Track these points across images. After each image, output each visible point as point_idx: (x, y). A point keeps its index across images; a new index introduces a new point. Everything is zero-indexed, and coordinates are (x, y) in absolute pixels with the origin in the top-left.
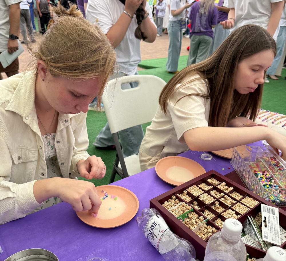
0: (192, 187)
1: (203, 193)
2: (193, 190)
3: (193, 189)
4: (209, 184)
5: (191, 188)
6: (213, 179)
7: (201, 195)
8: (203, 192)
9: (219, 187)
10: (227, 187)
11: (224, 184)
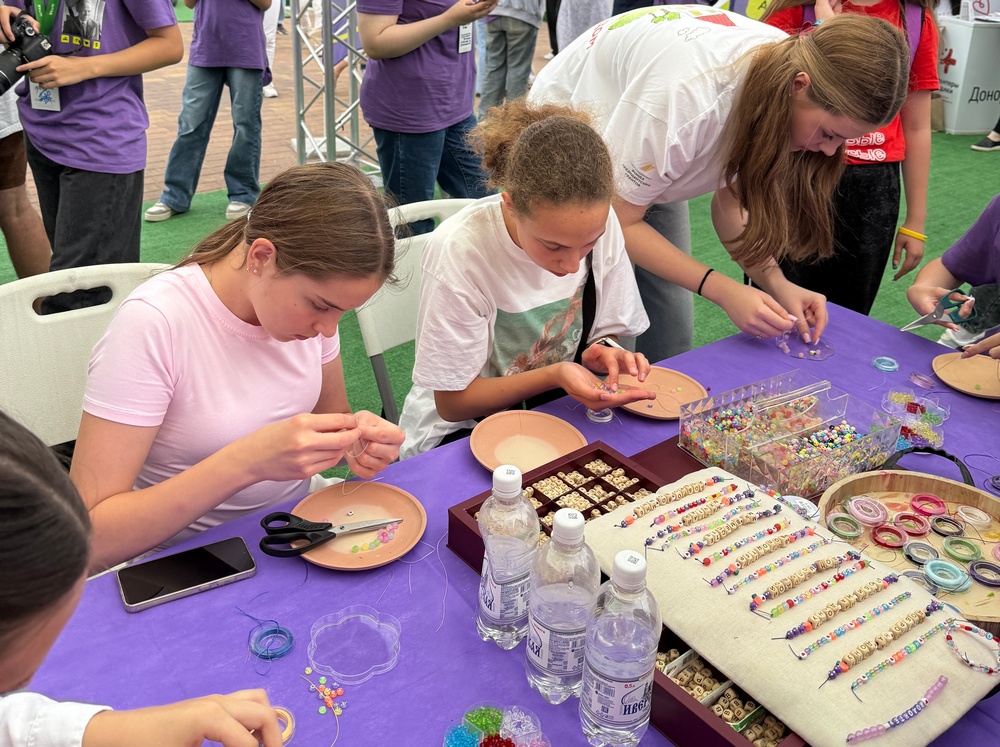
0: (546, 480)
1: (570, 493)
2: (549, 487)
3: (547, 485)
4: (587, 473)
5: (543, 482)
6: (600, 462)
7: (565, 495)
8: (568, 489)
9: (607, 479)
10: (626, 479)
11: (620, 471)
